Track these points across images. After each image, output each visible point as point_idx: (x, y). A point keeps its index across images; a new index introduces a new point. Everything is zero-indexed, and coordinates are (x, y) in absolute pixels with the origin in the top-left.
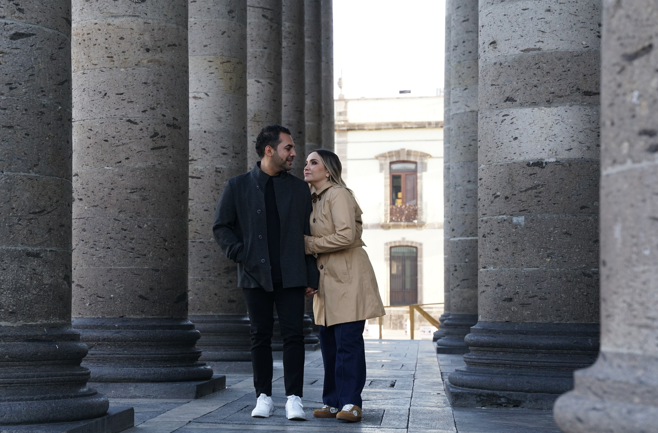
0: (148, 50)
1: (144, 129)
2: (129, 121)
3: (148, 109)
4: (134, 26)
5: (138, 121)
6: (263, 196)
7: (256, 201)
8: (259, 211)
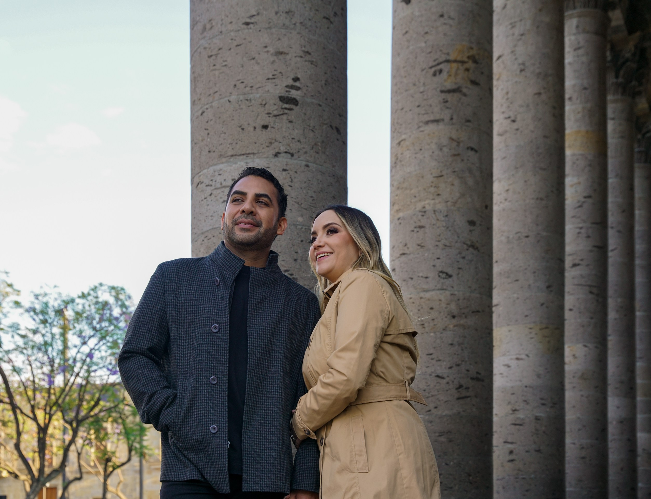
0: (454, 317)
1: (451, 382)
2: (438, 376)
3: (454, 366)
4: (442, 298)
5: (445, 376)
6: (227, 298)
7: (211, 307)
8: (215, 328)
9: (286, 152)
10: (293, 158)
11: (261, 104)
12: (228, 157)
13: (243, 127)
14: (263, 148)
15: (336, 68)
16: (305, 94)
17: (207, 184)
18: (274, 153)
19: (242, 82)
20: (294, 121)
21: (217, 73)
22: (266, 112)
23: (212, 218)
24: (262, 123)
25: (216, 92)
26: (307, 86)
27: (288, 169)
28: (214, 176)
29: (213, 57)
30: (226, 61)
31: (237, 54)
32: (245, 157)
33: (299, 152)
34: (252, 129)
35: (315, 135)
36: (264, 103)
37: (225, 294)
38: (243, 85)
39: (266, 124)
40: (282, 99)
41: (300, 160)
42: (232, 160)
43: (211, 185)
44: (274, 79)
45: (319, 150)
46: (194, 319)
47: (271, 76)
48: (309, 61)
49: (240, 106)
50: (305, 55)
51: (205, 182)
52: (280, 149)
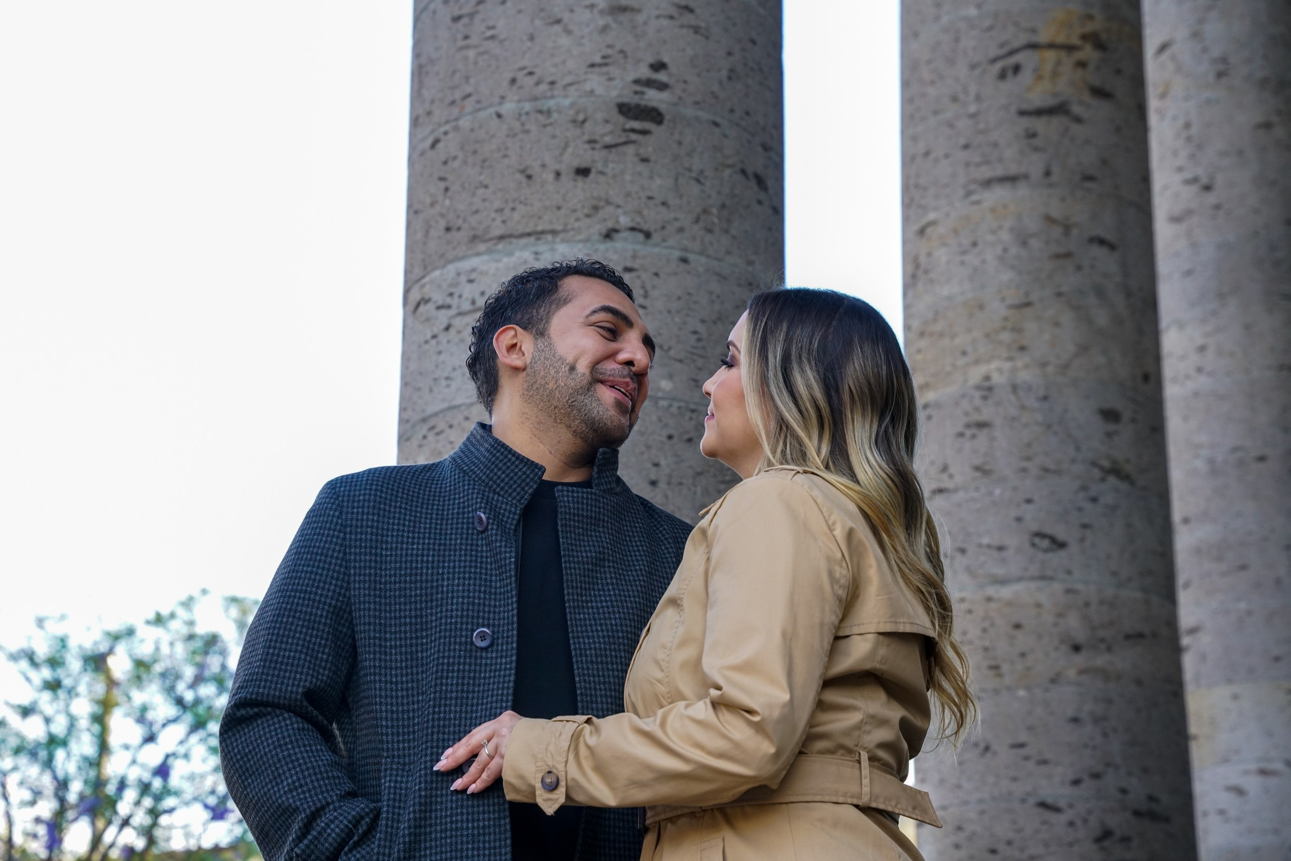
0: (1077, 648)
1: (1079, 822)
2: (1043, 805)
3: (1086, 777)
4: (1043, 599)
5: (1062, 804)
6: (510, 563)
7: (469, 585)
8: (483, 637)
9: (633, 229)
10: (650, 242)
11: (574, 121)
12: (491, 239)
13: (529, 172)
14: (577, 220)
15: (754, 42)
16: (680, 98)
17: (440, 303)
18: (604, 231)
19: (531, 73)
20: (653, 158)
21: (471, 53)
22: (586, 138)
23: (449, 382)
24: (576, 163)
25: (469, 96)
26: (685, 82)
27: (636, 266)
28: (457, 284)
29: (465, 20)
30: (493, 28)
31: (520, 12)
32: (532, 239)
33: (663, 228)
34: (551, 177)
35: (703, 191)
36: (581, 117)
37: (505, 552)
38: (531, 80)
39: (584, 165)
40: (624, 109)
41: (667, 247)
42: (500, 246)
43: (449, 307)
44: (606, 65)
45: (713, 223)
46: (426, 615)
47: (597, 59)
48: (690, 27)
49: (523, 125)
50: (681, 14)
51: (434, 300)
52: (618, 222)
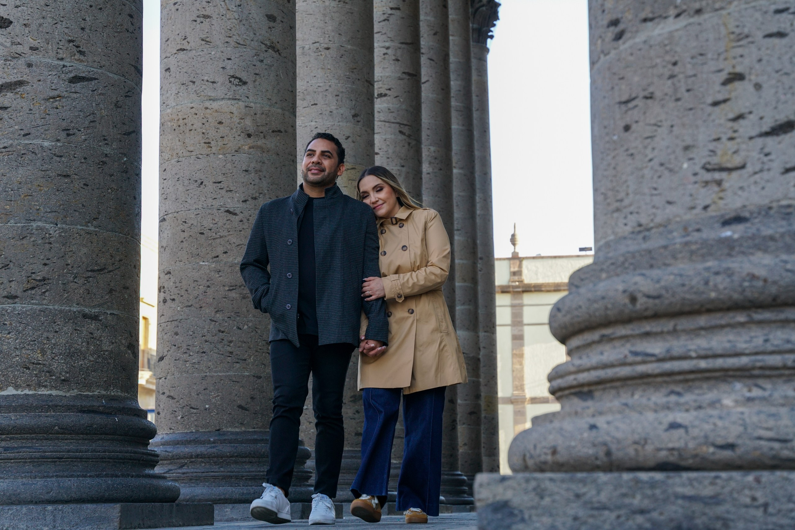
0: (249, 136)
1: (245, 220)
2: (228, 211)
3: (250, 199)
4: (234, 110)
5: (238, 212)
